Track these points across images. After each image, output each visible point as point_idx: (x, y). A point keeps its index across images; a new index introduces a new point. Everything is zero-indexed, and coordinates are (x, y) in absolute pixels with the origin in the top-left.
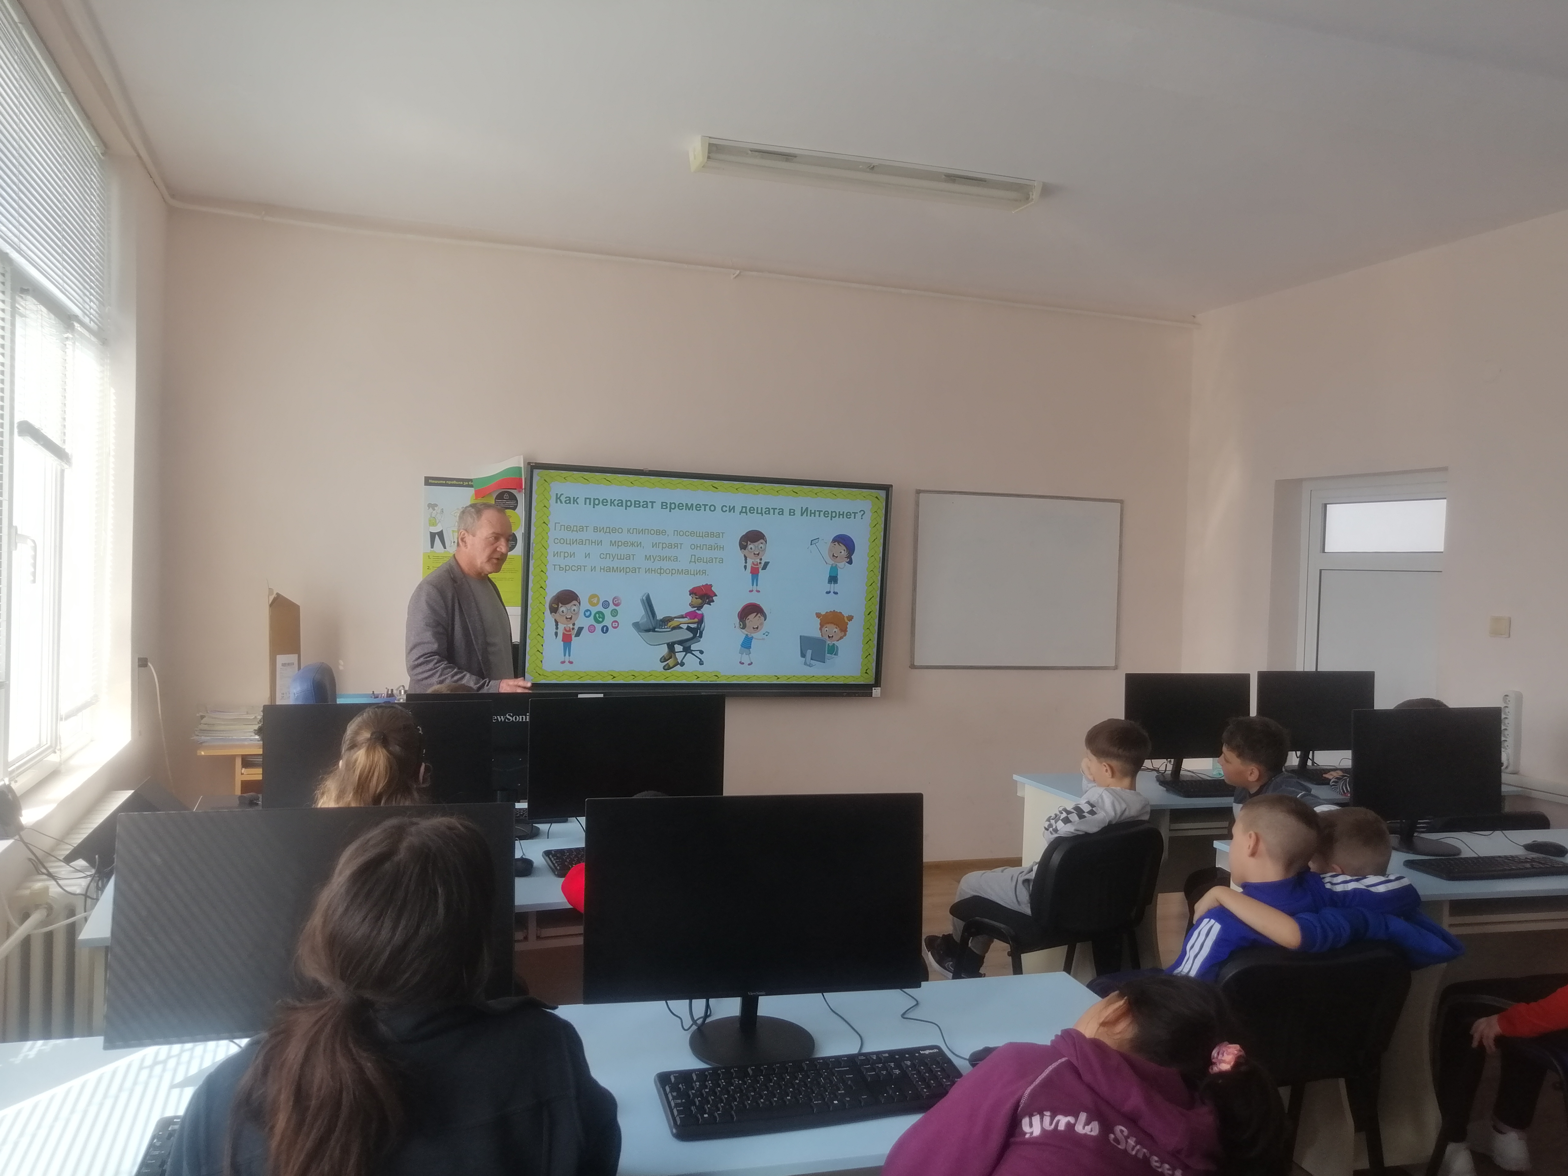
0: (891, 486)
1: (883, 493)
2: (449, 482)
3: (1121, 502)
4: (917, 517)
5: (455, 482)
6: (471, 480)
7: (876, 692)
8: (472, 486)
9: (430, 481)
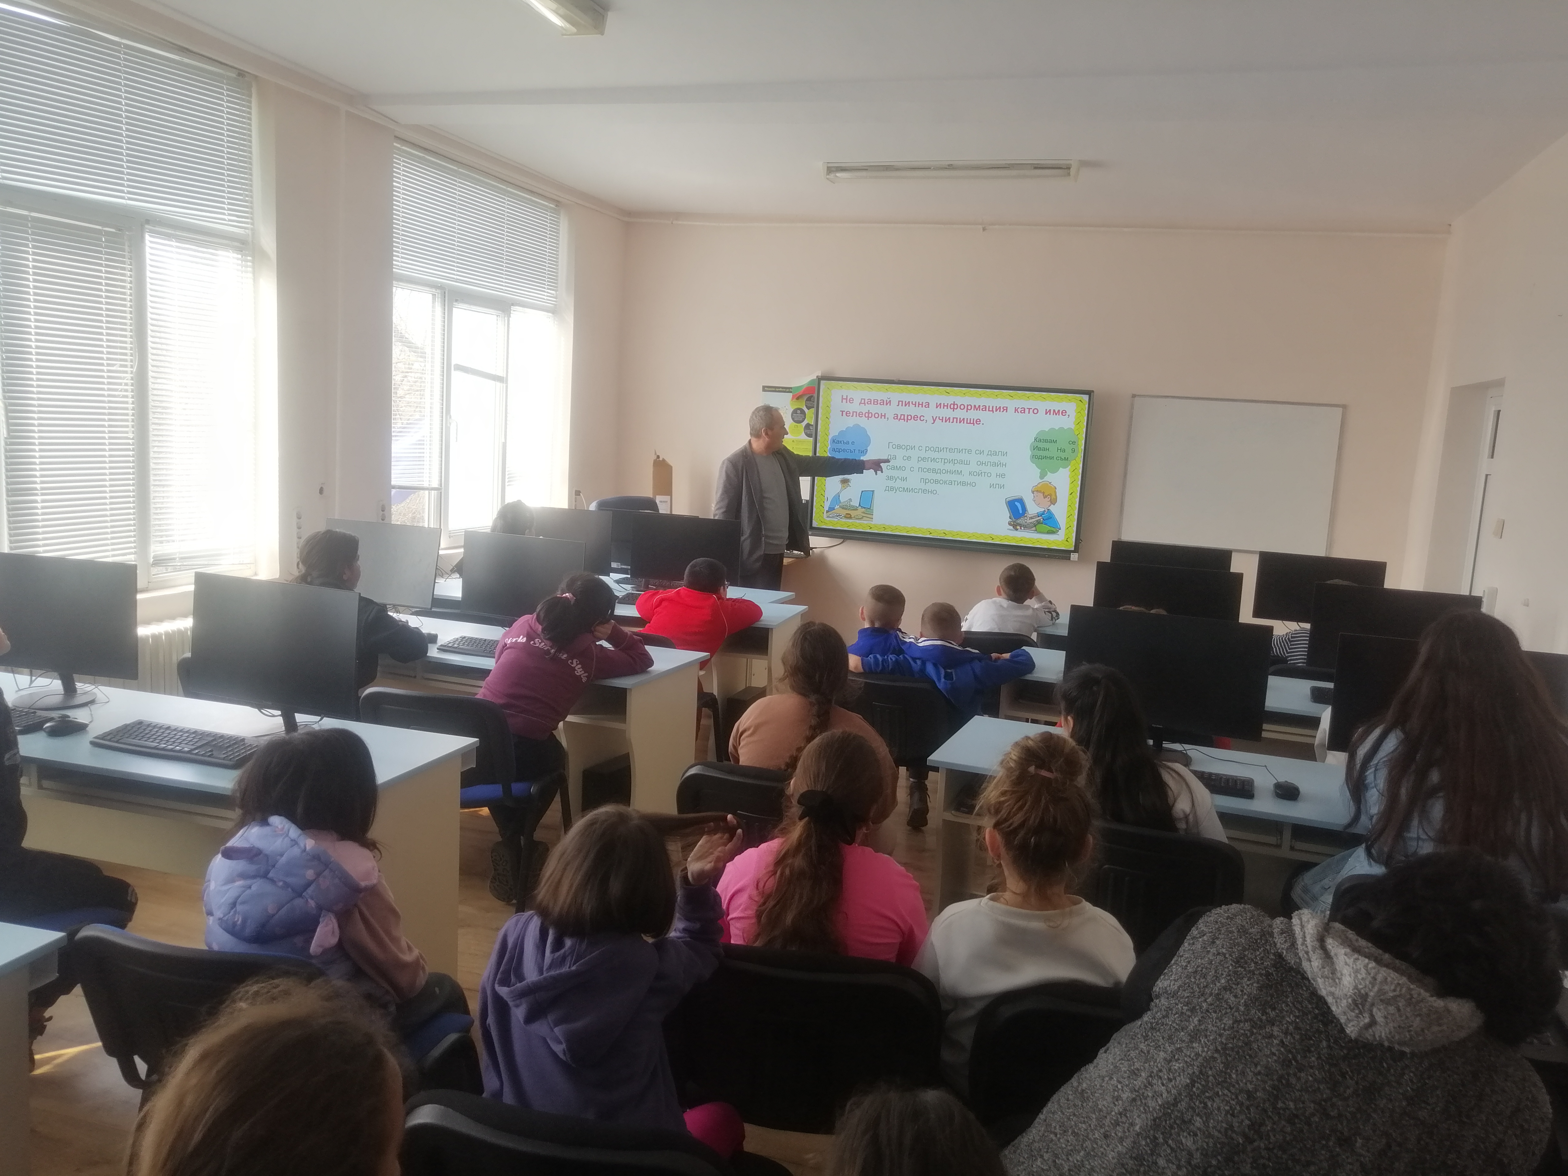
0: (1093, 391)
1: (1086, 397)
2: (777, 390)
3: (1344, 407)
4: (1131, 417)
5: (781, 389)
6: (791, 388)
7: (1074, 557)
8: (791, 392)
9: (766, 389)
